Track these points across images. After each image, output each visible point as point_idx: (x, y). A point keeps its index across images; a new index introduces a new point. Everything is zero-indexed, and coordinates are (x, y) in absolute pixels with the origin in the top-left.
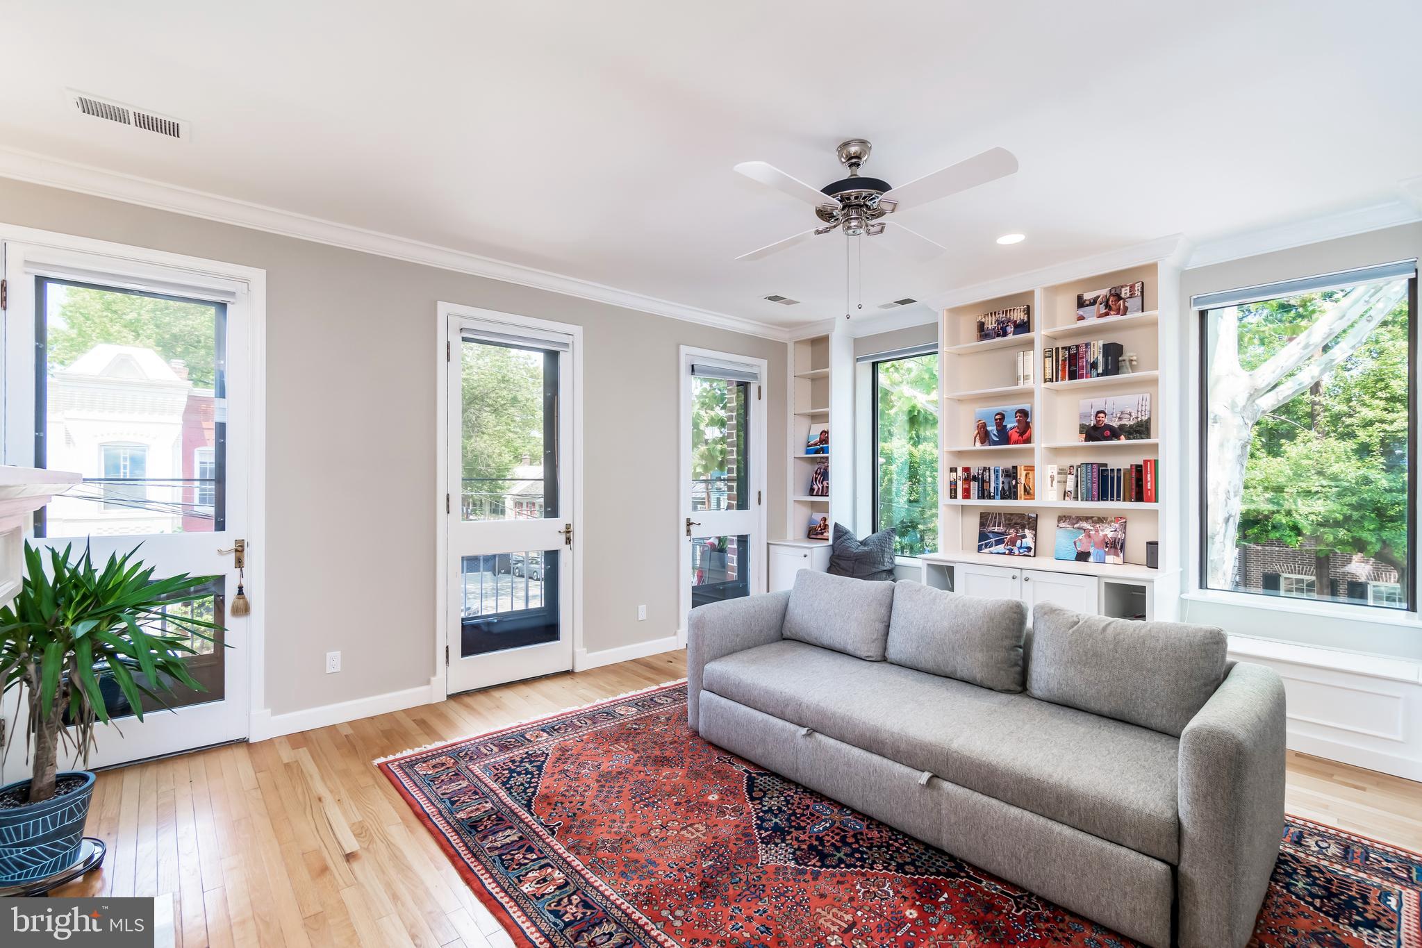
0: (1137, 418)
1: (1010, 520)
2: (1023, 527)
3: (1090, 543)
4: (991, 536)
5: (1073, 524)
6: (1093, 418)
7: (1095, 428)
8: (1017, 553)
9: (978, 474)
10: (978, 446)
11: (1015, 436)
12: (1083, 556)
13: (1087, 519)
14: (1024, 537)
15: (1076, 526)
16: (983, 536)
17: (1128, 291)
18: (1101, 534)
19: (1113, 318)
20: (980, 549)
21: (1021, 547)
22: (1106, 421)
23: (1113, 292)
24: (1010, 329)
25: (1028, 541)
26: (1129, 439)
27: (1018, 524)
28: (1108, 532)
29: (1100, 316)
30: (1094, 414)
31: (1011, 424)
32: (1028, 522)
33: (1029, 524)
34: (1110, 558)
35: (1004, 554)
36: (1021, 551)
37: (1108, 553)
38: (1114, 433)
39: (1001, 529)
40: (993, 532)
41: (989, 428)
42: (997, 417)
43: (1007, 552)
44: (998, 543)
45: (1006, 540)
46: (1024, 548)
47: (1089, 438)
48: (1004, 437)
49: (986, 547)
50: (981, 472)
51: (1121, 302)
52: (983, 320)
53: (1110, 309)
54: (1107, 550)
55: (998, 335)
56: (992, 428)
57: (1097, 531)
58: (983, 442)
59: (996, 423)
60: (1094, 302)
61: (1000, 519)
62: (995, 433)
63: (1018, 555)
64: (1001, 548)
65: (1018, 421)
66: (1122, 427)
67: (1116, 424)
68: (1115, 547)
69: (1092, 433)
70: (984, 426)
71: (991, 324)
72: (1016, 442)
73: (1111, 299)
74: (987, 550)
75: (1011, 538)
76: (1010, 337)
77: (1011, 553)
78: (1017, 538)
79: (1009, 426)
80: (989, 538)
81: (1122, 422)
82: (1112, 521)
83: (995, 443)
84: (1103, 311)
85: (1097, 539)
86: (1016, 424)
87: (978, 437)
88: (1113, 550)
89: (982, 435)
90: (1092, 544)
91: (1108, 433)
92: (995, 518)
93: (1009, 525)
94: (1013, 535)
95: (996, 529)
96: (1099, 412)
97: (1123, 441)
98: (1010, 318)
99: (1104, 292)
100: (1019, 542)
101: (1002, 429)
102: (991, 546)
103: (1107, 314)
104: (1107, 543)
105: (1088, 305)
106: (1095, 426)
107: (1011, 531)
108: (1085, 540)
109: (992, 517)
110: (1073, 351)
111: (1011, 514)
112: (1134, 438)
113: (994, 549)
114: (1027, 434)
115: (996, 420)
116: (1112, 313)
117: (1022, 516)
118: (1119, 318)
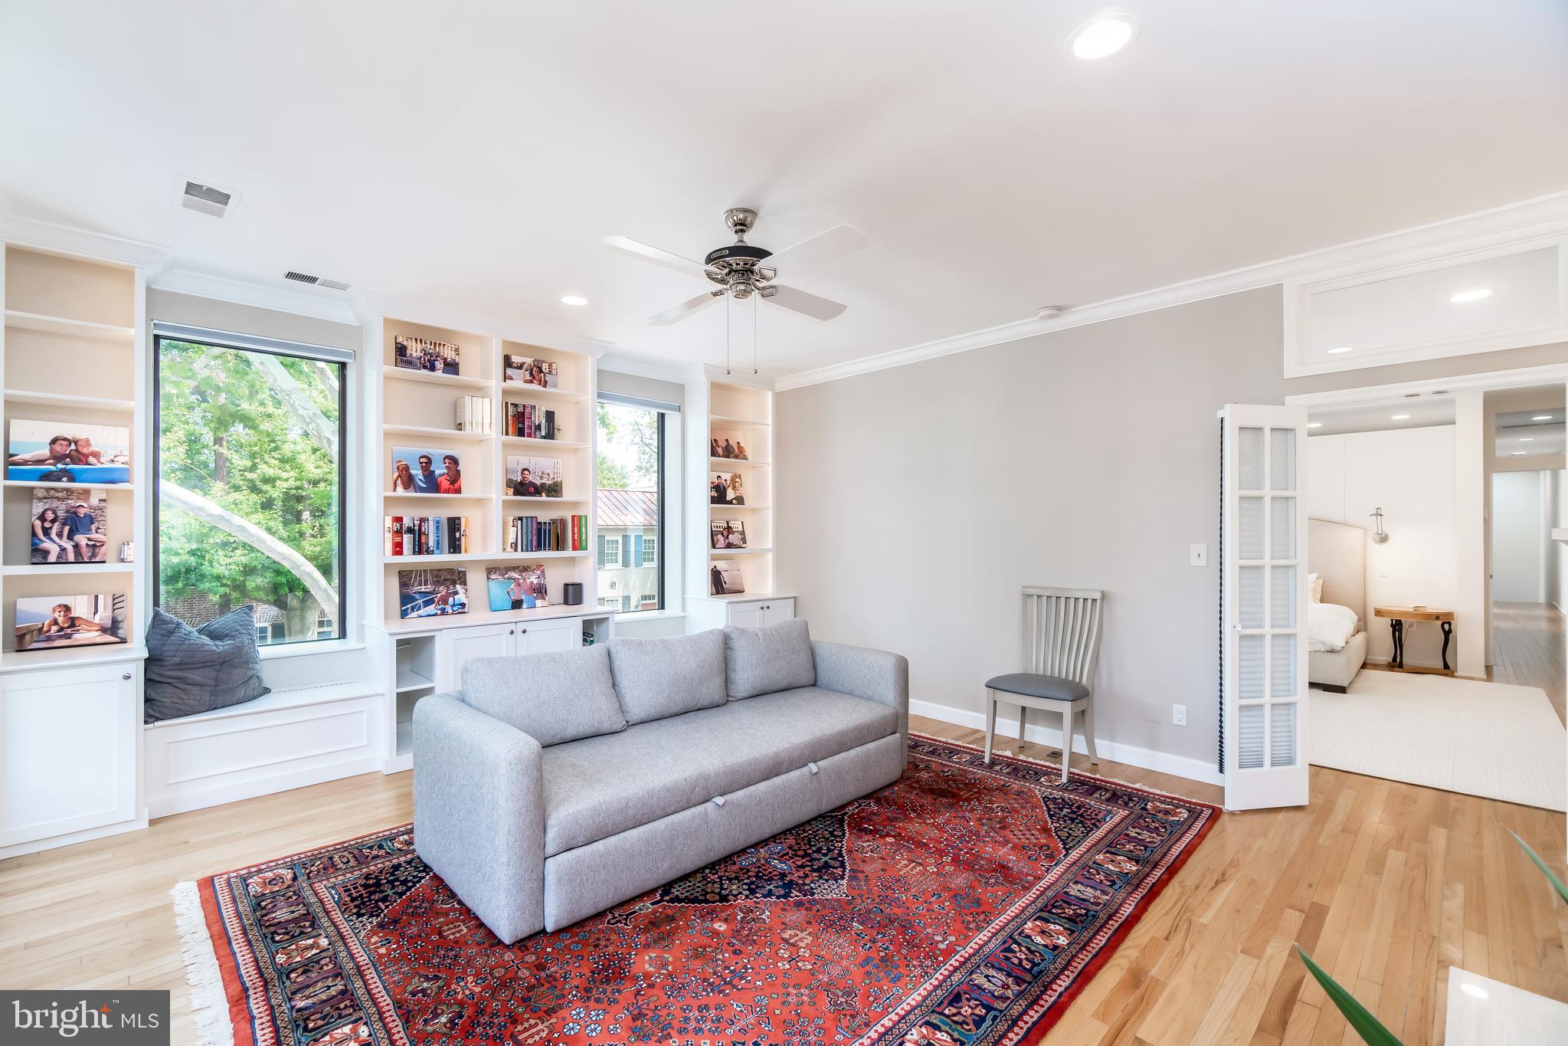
0: (554, 479)
1: (437, 576)
2: (454, 583)
3: (521, 591)
4: (417, 596)
5: (504, 575)
6: (519, 474)
7: (521, 483)
8: (450, 611)
9: (414, 525)
10: (400, 491)
11: (445, 484)
12: (517, 604)
13: (514, 569)
14: (456, 593)
15: (506, 576)
16: (406, 599)
17: (547, 367)
18: (528, 581)
19: (535, 387)
20: (404, 614)
21: (454, 605)
22: (531, 479)
23: (536, 363)
24: (439, 365)
25: (461, 597)
26: (549, 496)
27: (448, 580)
28: (533, 579)
29: (526, 382)
30: (520, 470)
31: (440, 469)
32: (455, 577)
33: (459, 579)
34: (539, 603)
35: (436, 615)
36: (455, 609)
37: (536, 598)
38: (537, 490)
39: (429, 588)
40: (420, 592)
41: (413, 472)
42: (423, 460)
43: (439, 612)
44: (427, 603)
45: (436, 600)
46: (457, 605)
47: (517, 493)
48: (433, 484)
49: (413, 610)
50: (417, 523)
51: (542, 374)
52: (405, 343)
53: (534, 378)
54: (535, 595)
55: (425, 367)
56: (417, 472)
57: (524, 579)
58: (406, 487)
59: (422, 467)
60: (520, 367)
61: (426, 576)
62: (421, 477)
63: (453, 614)
64: (431, 609)
65: (448, 468)
66: (543, 485)
67: (538, 482)
68: (541, 592)
69: (519, 487)
70: (407, 468)
71: (414, 350)
72: (447, 491)
73: (535, 369)
74: (414, 614)
75: (442, 596)
76: (439, 374)
77: (443, 612)
78: (448, 595)
79: (437, 472)
80: (414, 600)
81: (543, 481)
82: (535, 569)
83: (422, 490)
84: (528, 378)
85: (526, 587)
86: (446, 471)
87: (399, 482)
88: (540, 595)
89: (405, 479)
90: (523, 592)
91: (532, 489)
92: (420, 576)
93: (438, 583)
94: (444, 593)
95: (423, 589)
96: (524, 470)
97: (544, 498)
98: (439, 353)
99: (529, 361)
100: (451, 599)
101: (429, 475)
102: (419, 609)
103: (531, 382)
104: (534, 590)
105: (515, 368)
106: (521, 481)
107: (441, 588)
108: (516, 589)
109: (416, 575)
110: (521, 410)
111: (439, 570)
112: (552, 496)
113: (422, 612)
114: (458, 483)
115: (421, 463)
116: (535, 382)
117: (451, 571)
118: (540, 388)
